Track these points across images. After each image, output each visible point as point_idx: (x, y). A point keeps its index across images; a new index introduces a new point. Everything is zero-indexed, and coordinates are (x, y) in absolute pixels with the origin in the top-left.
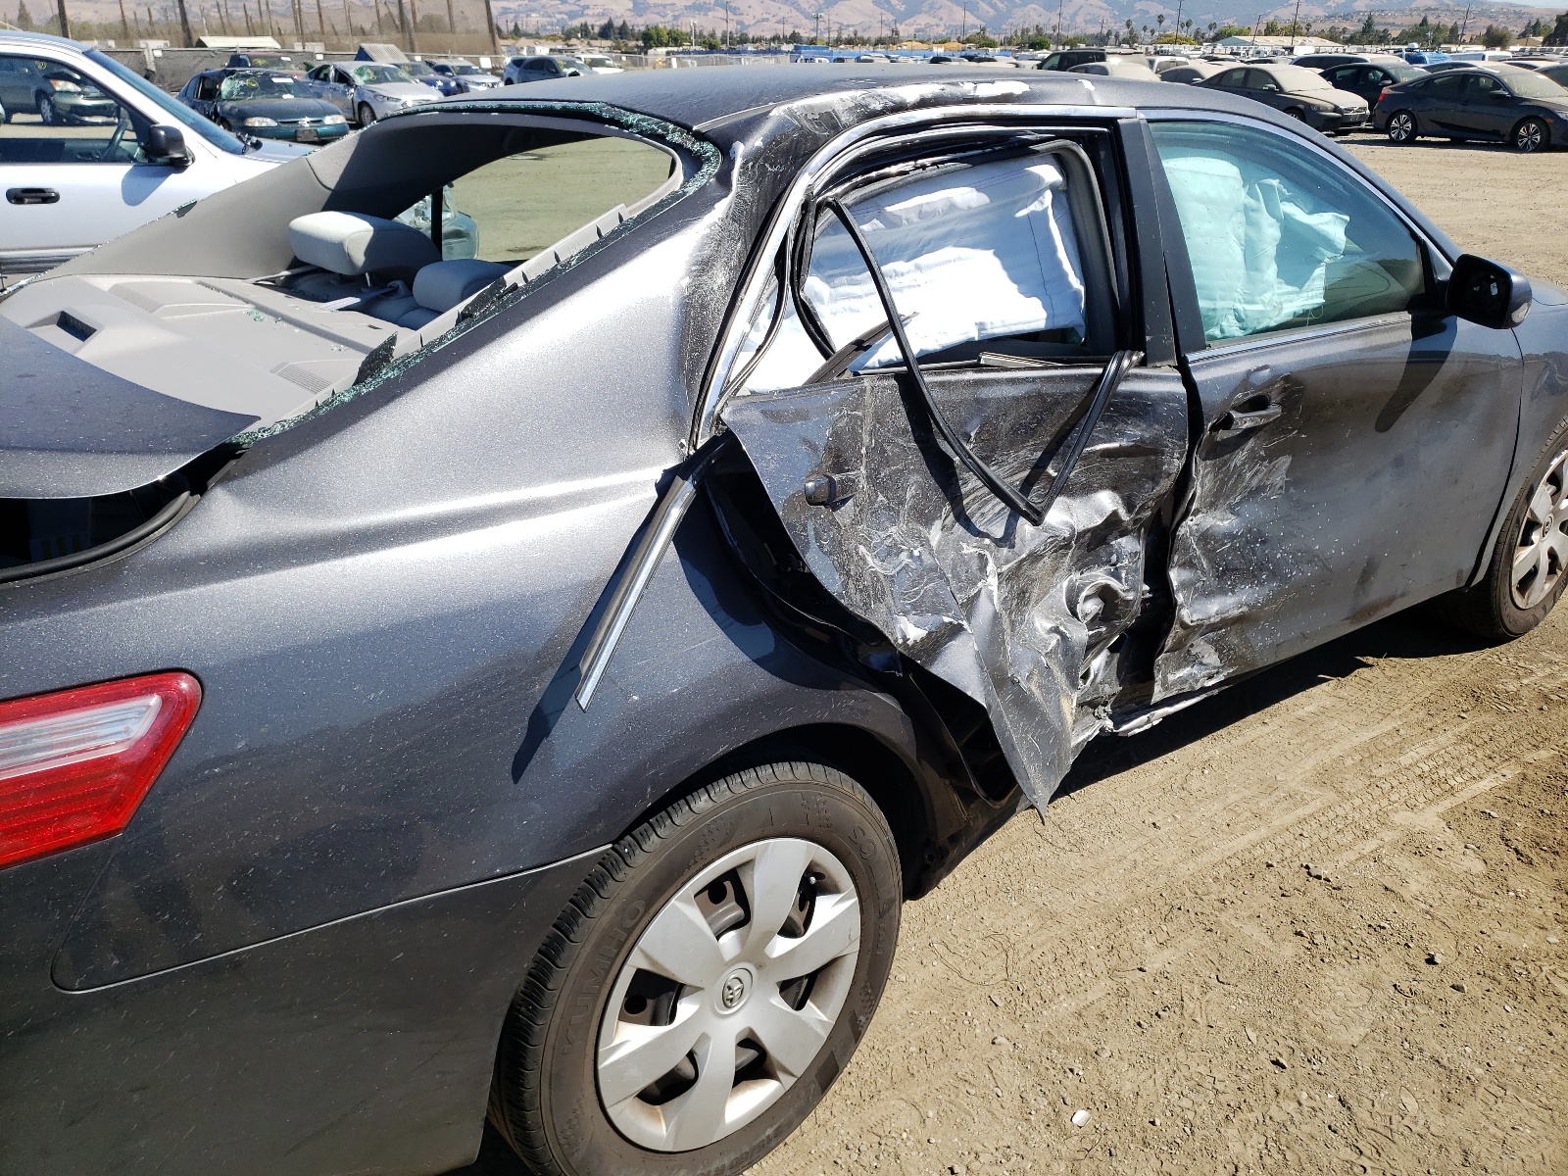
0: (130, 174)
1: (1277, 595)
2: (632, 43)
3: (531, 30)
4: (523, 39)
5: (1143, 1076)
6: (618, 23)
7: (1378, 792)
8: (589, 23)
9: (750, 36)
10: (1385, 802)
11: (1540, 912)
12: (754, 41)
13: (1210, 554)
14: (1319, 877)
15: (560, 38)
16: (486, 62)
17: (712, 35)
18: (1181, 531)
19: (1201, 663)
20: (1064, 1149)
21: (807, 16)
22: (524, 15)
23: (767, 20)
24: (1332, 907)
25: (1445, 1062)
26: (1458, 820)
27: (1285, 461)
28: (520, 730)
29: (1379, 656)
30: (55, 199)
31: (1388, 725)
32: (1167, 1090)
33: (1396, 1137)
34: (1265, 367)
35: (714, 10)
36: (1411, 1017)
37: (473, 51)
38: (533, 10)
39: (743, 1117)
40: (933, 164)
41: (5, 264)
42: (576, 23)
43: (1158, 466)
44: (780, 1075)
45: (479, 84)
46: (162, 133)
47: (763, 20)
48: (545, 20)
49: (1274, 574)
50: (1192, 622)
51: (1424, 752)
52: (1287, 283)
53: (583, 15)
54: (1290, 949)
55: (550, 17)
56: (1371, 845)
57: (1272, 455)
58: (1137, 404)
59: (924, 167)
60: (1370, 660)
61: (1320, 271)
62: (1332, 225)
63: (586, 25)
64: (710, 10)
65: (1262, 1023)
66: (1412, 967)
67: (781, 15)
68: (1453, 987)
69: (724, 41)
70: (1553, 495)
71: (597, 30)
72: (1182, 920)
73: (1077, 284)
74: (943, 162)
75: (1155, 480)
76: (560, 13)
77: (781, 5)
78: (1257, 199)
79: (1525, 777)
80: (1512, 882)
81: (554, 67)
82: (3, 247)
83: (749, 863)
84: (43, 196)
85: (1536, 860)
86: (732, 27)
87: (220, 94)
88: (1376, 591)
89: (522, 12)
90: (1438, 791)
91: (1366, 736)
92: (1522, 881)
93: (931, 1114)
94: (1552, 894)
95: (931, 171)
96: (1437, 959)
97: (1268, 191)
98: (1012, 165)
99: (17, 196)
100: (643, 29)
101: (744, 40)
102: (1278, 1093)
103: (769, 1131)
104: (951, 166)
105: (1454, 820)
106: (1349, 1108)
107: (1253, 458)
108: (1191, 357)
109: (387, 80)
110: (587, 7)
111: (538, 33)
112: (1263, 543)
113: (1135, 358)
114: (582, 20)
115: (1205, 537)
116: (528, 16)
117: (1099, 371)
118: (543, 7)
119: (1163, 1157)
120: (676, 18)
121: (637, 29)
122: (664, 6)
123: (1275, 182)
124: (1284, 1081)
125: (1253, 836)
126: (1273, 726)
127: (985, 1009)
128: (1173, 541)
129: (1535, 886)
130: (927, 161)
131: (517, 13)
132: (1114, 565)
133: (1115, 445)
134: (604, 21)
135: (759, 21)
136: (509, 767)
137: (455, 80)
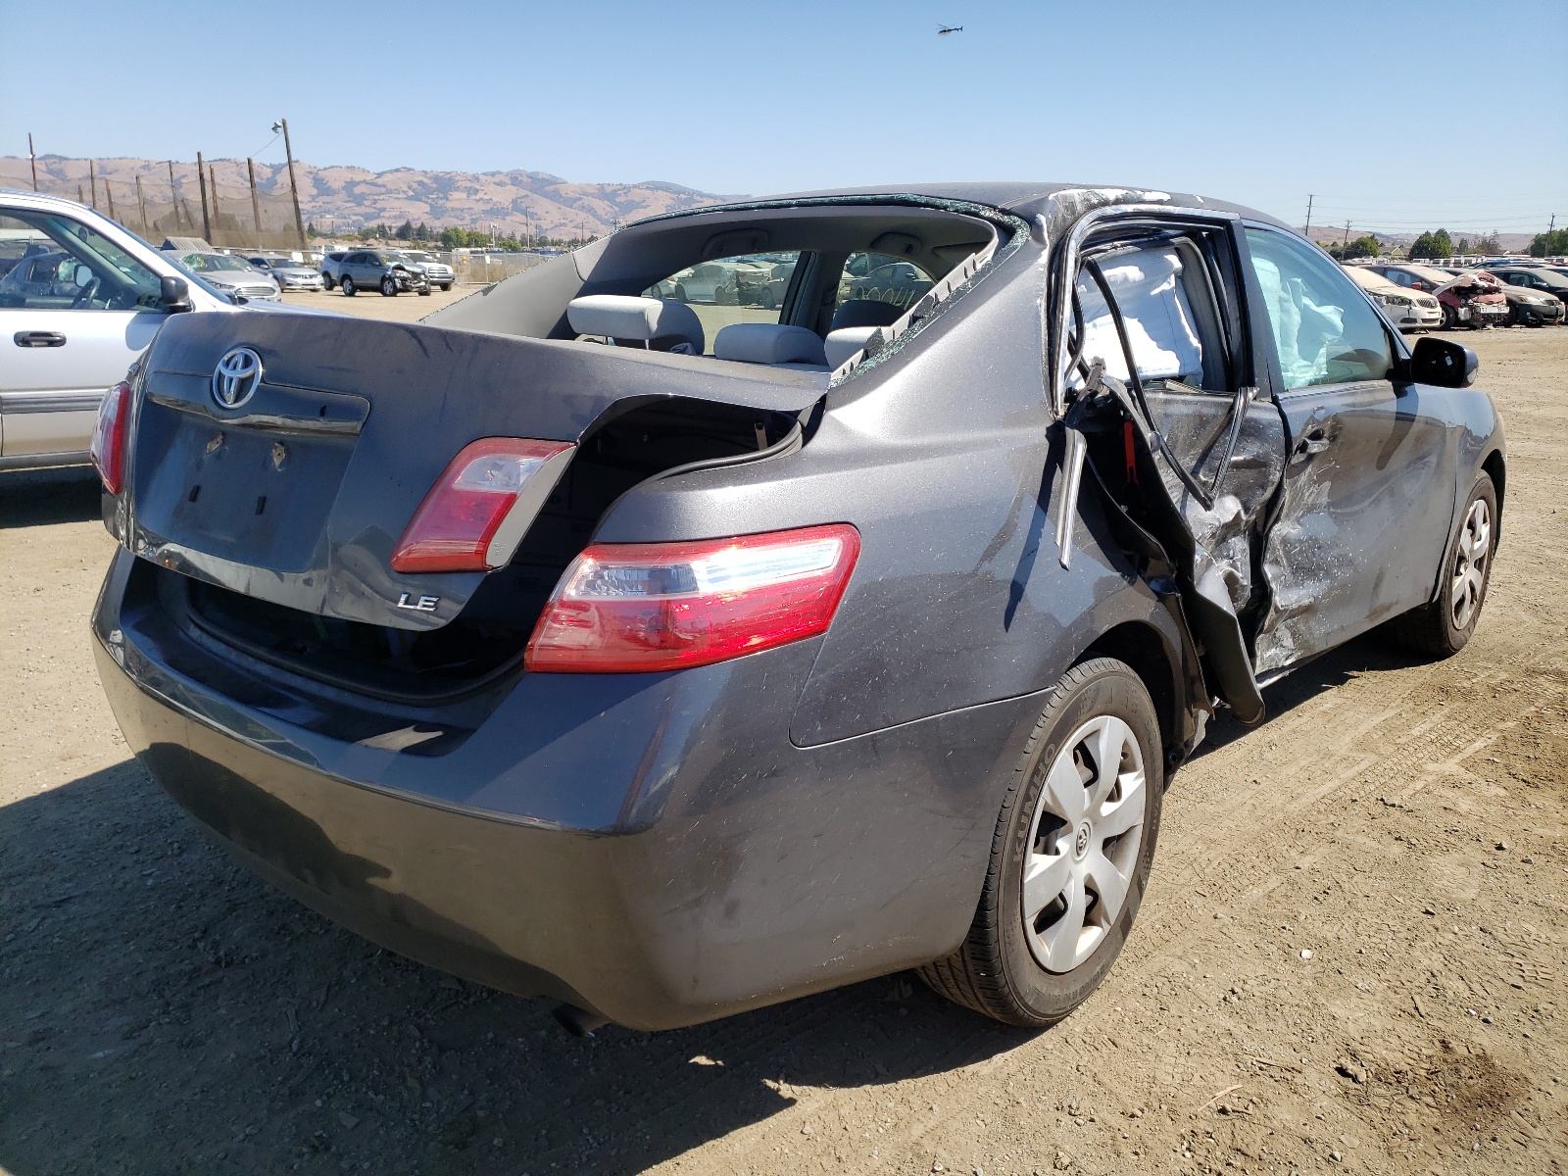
0: (134, 321)
1: (1331, 589)
2: (432, 244)
3: (326, 229)
4: (319, 239)
5: (1336, 928)
6: (415, 225)
7: (1406, 753)
8: (386, 225)
9: (550, 239)
10: (1415, 759)
11: (1558, 815)
12: (554, 244)
13: (1287, 553)
14: (1394, 805)
15: (357, 238)
16: (297, 257)
17: (512, 238)
18: (1271, 535)
19: (1282, 646)
20: (1305, 973)
21: (604, 222)
22: (318, 216)
23: (564, 225)
24: (1413, 822)
25: (1540, 903)
26: (1473, 766)
27: (1327, 485)
28: (1006, 595)
29: (1362, 670)
30: (62, 342)
31: (1389, 713)
32: (1358, 934)
33: (1531, 946)
34: (1322, 408)
35: (512, 215)
36: (1504, 880)
37: (285, 245)
38: (328, 212)
39: (1089, 949)
40: (1122, 246)
41: (8, 404)
42: (373, 224)
43: (1266, 476)
44: (1103, 922)
45: (296, 276)
46: (173, 282)
47: (561, 225)
48: (339, 221)
49: (1327, 573)
50: (1282, 606)
51: (1427, 726)
52: (1304, 359)
53: (379, 217)
54: (1397, 850)
55: (345, 218)
56: (1419, 785)
57: (1319, 481)
58: (1254, 427)
59: (1116, 247)
60: (1355, 673)
61: (1323, 351)
62: (1332, 313)
63: (383, 226)
64: (507, 214)
65: (1401, 891)
66: (1489, 853)
67: (579, 220)
68: (1523, 861)
69: (523, 243)
70: (1471, 535)
71: (394, 231)
72: (1309, 838)
73: (1195, 342)
74: (1126, 245)
75: (1263, 487)
76: (355, 215)
77: (578, 212)
78: (1288, 294)
79: (1505, 738)
80: (1529, 799)
81: (377, 260)
82: (3, 387)
83: (1095, 733)
84: (51, 340)
85: (1540, 785)
86: (532, 231)
87: (57, 276)
88: (1383, 598)
89: (317, 214)
90: (1448, 750)
91: (1378, 719)
92: (1535, 798)
93: (1197, 961)
94: (1562, 804)
95: (1120, 251)
96: (1504, 846)
97: (1294, 285)
98: (1157, 253)
99: (24, 340)
100: (441, 231)
101: (543, 242)
102: (1437, 929)
103: (1098, 969)
104: (1131, 248)
105: (1469, 765)
106: (1490, 933)
107: (1311, 482)
108: (1281, 396)
109: (217, 269)
110: (384, 210)
111: (333, 233)
112: (1319, 548)
113: (1255, 391)
114: (379, 222)
115: (1285, 541)
116: (321, 217)
117: (1231, 400)
118: (338, 209)
119: (1378, 971)
120: (474, 221)
121: (435, 231)
122: (462, 210)
123: (1299, 280)
124: (1437, 921)
125: (1329, 785)
126: (1306, 717)
127: (1200, 900)
128: (1267, 542)
129: (1545, 799)
130: (1117, 243)
131: (313, 213)
132: (1231, 558)
133: (1241, 458)
134: (401, 223)
135: (556, 226)
136: (1003, 619)
137: (272, 272)
